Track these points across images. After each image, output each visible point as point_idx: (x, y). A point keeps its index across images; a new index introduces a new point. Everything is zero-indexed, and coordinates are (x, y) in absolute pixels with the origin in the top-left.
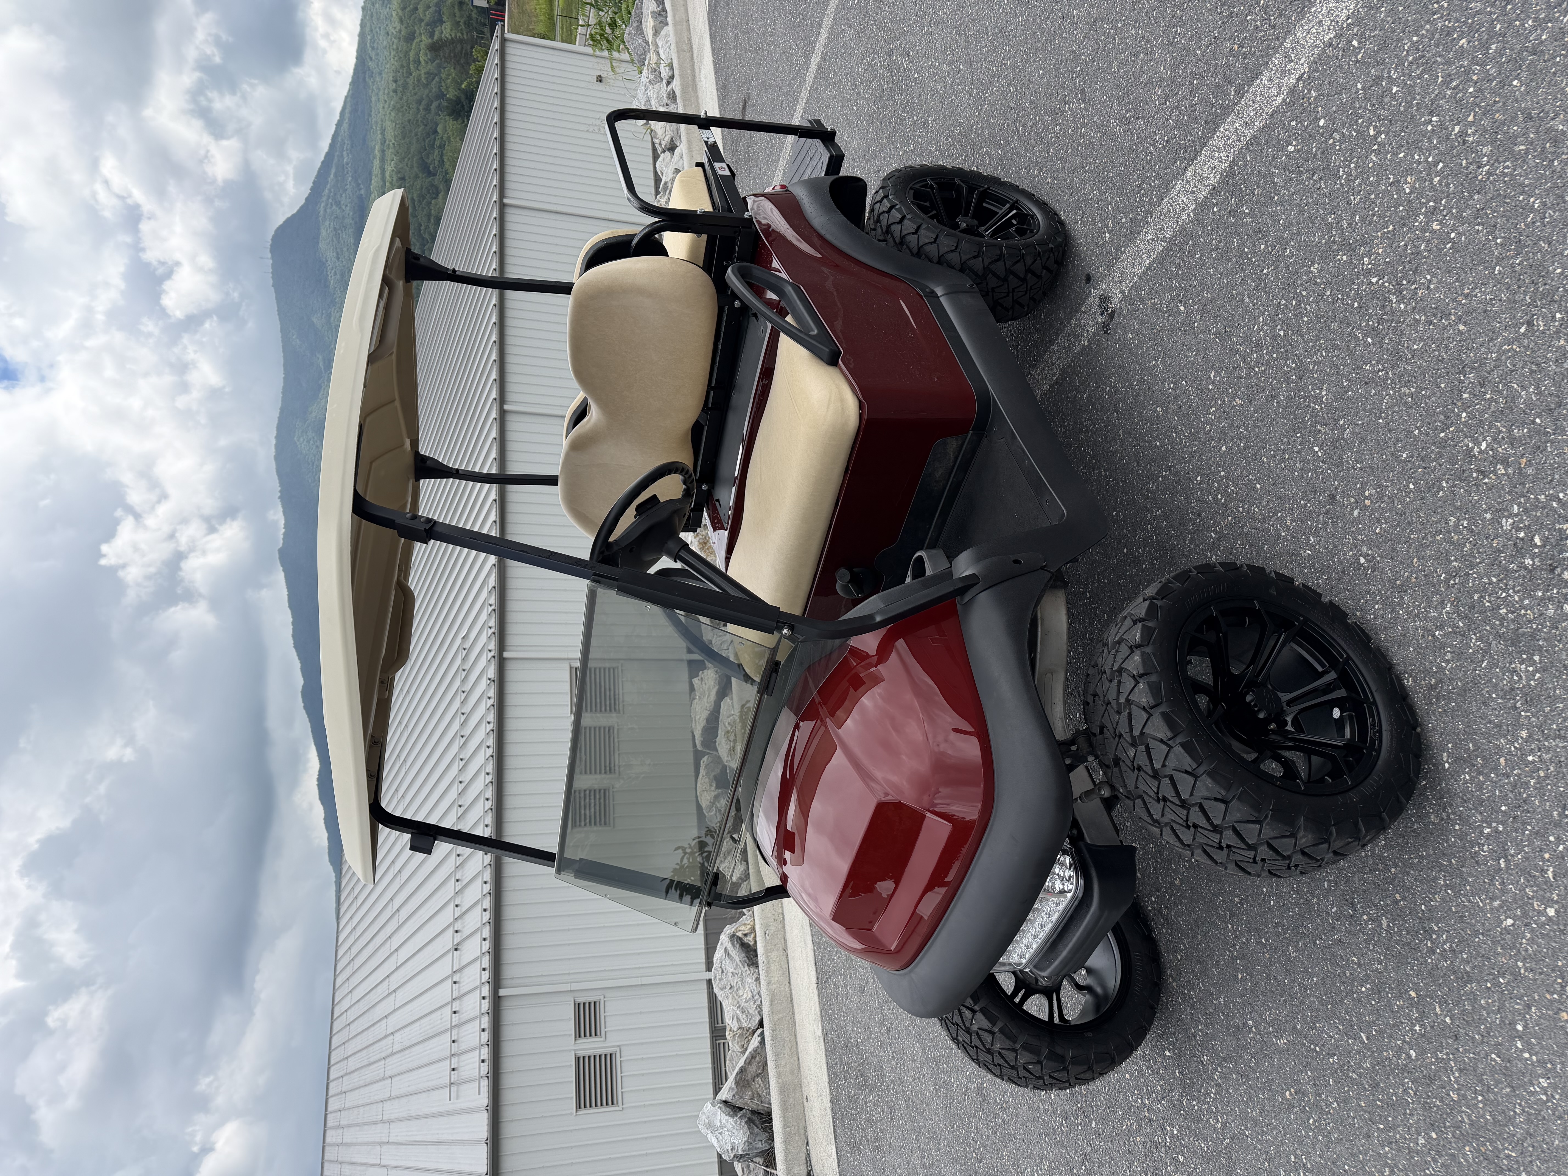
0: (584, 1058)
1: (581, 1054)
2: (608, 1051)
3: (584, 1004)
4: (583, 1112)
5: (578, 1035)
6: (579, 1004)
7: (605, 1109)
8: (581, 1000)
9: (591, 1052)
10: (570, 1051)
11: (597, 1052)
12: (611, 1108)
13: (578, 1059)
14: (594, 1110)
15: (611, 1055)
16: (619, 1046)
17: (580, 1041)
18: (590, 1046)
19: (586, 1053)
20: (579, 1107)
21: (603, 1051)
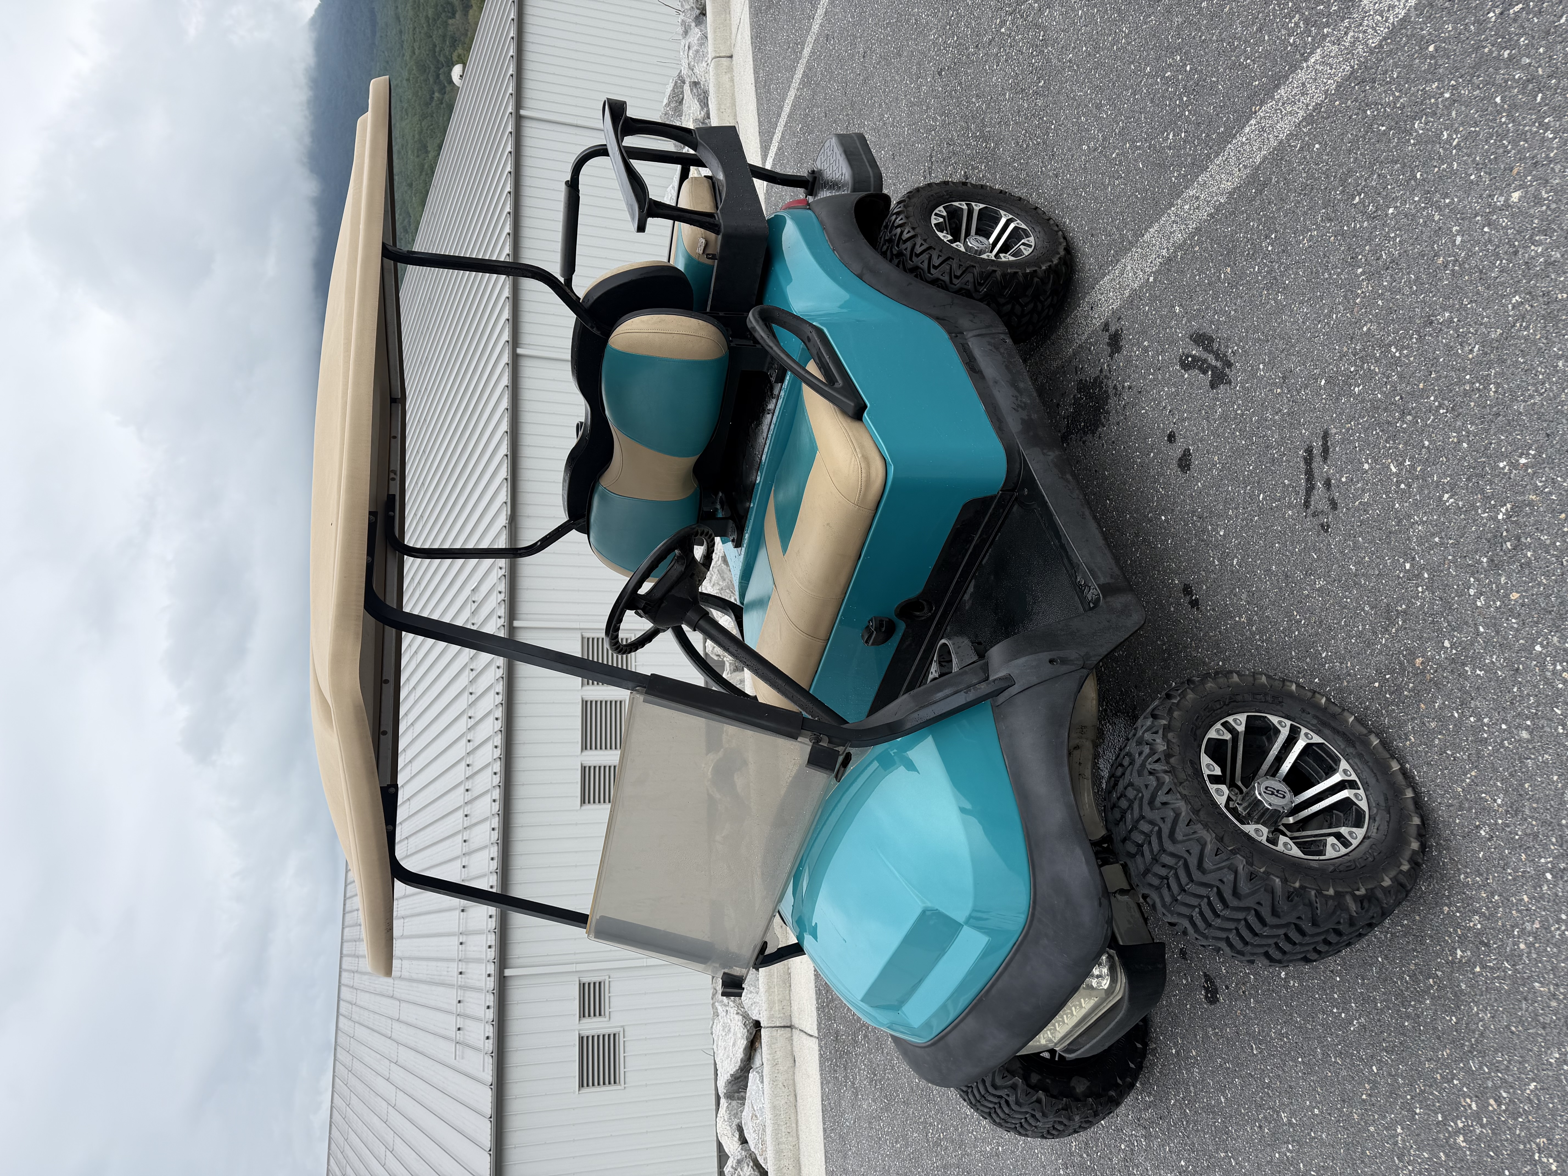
0: (588, 1037)
1: (585, 1033)
2: (612, 1031)
3: (589, 984)
4: (585, 1090)
5: (582, 1015)
6: (584, 984)
7: (607, 1088)
8: (586, 980)
9: (595, 1032)
10: (574, 1030)
11: (601, 1032)
12: (613, 1087)
13: (581, 1039)
14: (596, 1089)
15: (614, 1035)
16: (623, 1027)
17: (584, 1021)
18: (594, 1026)
19: (590, 1033)
20: (581, 1085)
21: (606, 1031)
